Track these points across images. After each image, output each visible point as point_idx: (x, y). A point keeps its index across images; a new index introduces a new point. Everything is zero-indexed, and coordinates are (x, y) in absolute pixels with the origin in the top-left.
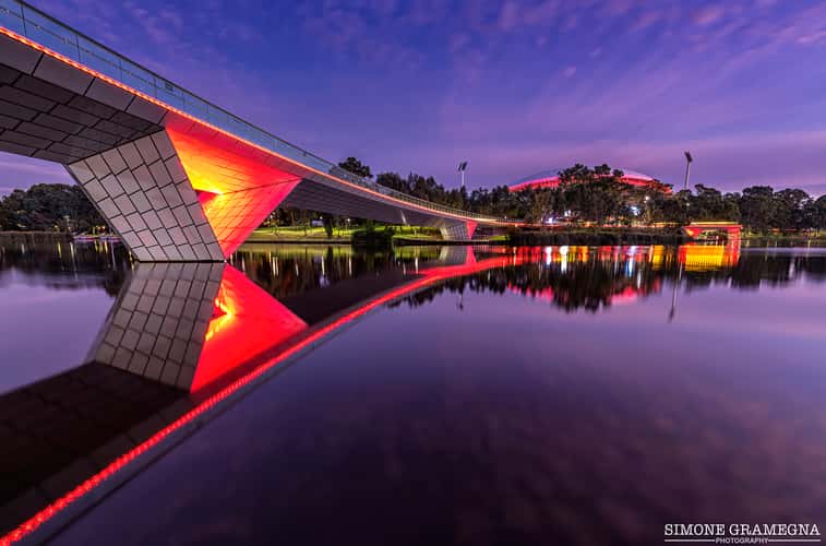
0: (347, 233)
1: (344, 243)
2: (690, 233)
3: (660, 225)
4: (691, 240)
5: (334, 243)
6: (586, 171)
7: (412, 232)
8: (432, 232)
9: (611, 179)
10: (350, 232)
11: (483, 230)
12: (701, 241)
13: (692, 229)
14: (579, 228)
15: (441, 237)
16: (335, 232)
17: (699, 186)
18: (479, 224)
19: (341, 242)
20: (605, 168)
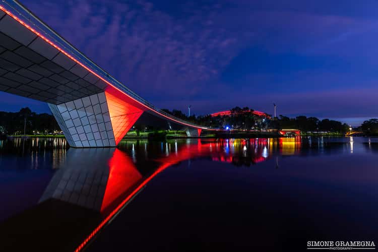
0: (146, 134)
1: (144, 138)
2: (282, 133)
3: (271, 130)
4: (283, 136)
5: (140, 138)
6: (240, 109)
7: (174, 133)
8: (183, 133)
9: (250, 113)
10: (147, 133)
11: (204, 132)
12: (286, 137)
13: (282, 132)
14: (240, 132)
15: (187, 135)
16: (141, 134)
17: (281, 116)
18: (202, 130)
19: (142, 138)
20: (247, 109)
